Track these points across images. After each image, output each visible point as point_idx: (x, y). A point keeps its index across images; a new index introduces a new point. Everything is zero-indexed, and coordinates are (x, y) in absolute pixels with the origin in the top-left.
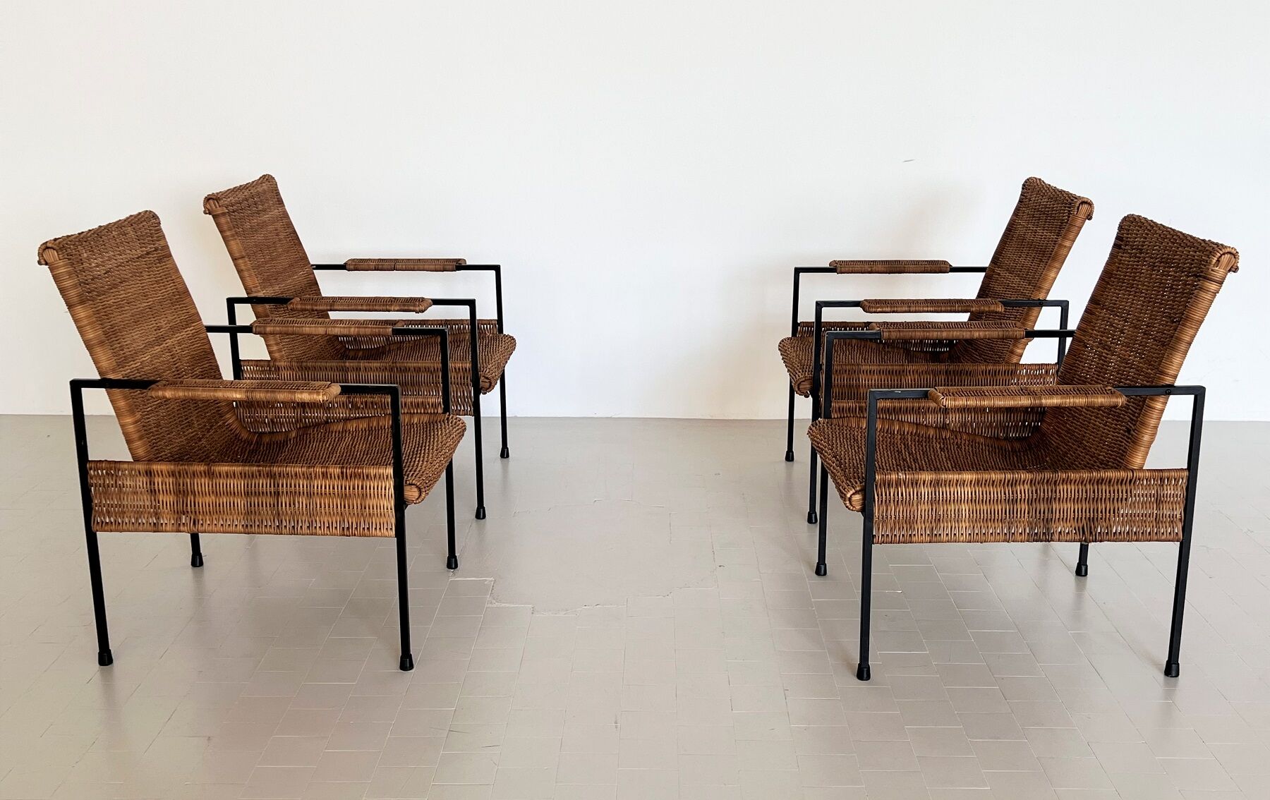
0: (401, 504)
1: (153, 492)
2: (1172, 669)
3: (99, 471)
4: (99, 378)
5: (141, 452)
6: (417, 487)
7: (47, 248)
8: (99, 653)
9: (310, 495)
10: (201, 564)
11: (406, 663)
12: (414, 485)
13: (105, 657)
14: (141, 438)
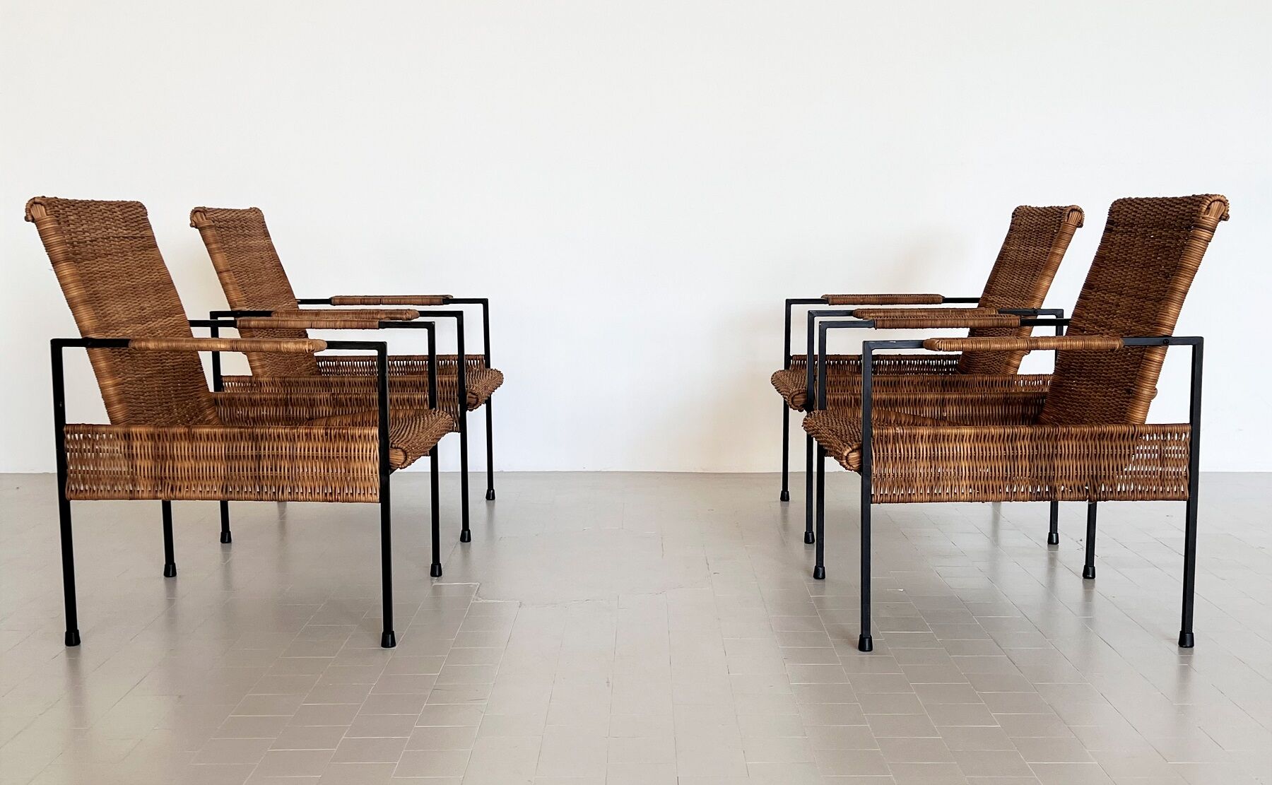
0: (386, 468)
1: (130, 457)
2: (1186, 639)
3: (76, 435)
4: (81, 338)
5: (120, 416)
6: (403, 451)
7: (35, 203)
8: (66, 633)
9: (292, 458)
10: (174, 574)
11: (388, 639)
12: (399, 448)
13: (72, 638)
14: (120, 402)
